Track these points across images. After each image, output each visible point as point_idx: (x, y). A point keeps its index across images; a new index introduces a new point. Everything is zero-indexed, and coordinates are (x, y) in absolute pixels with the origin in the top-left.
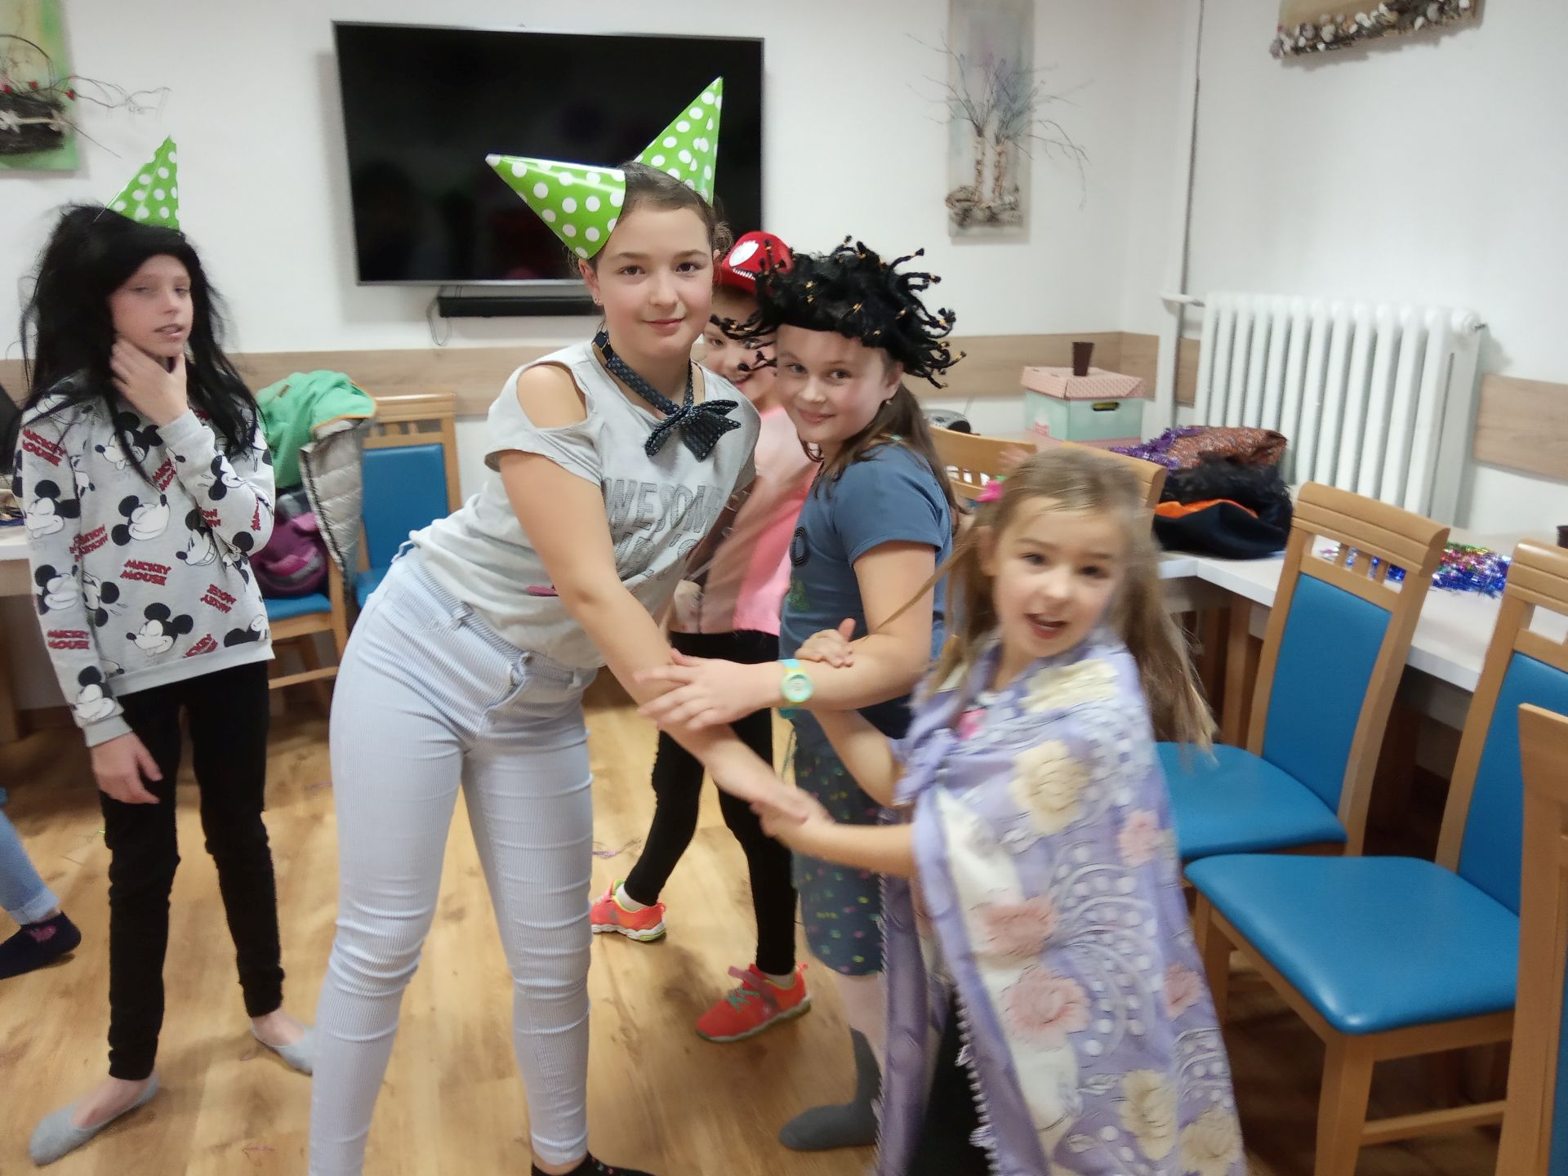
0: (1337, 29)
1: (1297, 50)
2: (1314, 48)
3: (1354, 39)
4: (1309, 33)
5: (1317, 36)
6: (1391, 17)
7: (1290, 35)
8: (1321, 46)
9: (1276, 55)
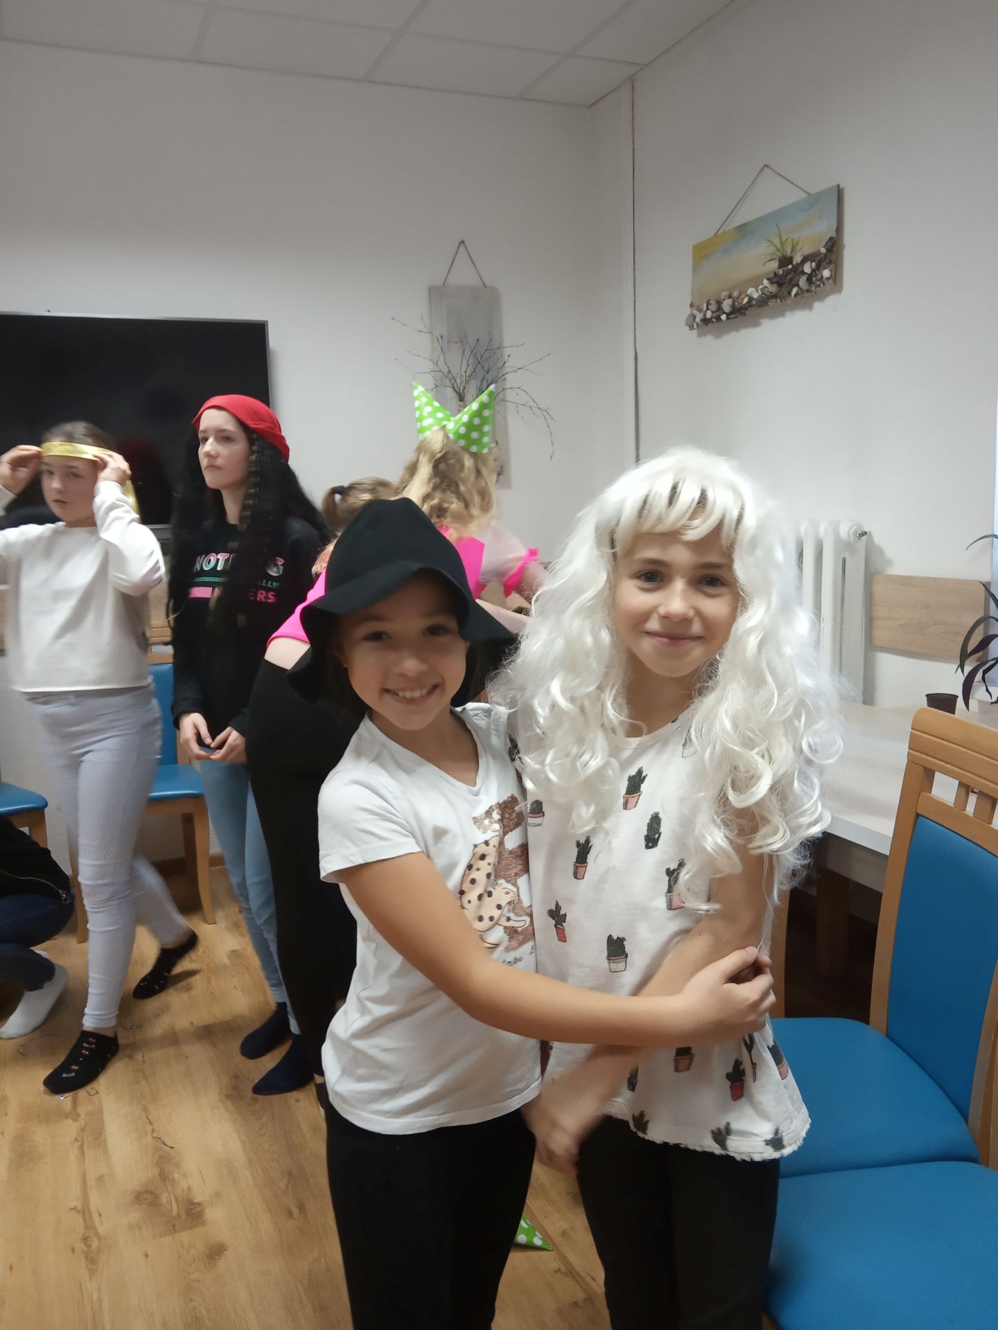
0: (734, 301)
1: (706, 321)
2: (718, 319)
3: (747, 309)
4: (713, 307)
5: (720, 309)
6: (773, 289)
7: (700, 310)
8: (724, 317)
9: (691, 327)
